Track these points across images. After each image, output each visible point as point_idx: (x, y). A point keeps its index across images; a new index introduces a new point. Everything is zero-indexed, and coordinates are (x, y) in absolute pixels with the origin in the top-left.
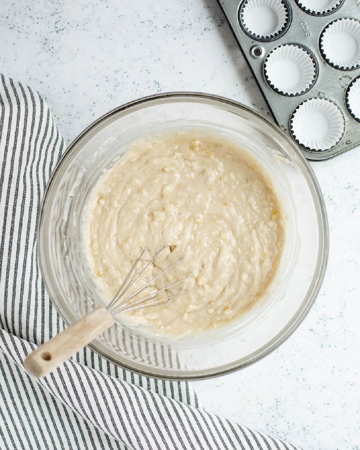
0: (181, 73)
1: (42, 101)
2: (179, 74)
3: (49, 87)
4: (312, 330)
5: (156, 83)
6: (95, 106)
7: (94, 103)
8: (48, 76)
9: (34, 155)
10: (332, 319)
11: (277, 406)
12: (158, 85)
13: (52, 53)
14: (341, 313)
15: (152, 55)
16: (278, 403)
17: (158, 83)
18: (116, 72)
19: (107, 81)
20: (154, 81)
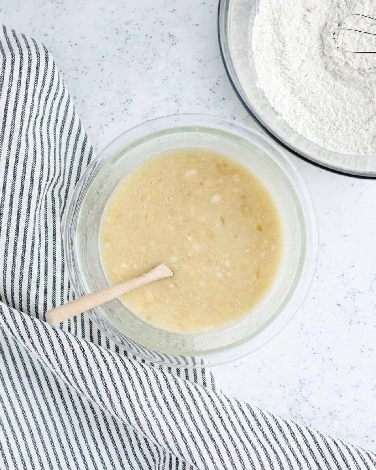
0: (197, 25)
1: (46, 53)
2: (196, 26)
3: (54, 40)
4: (339, 305)
5: (171, 35)
6: (104, 60)
7: (103, 57)
8: (53, 28)
9: (38, 110)
10: (362, 293)
11: (301, 388)
12: (173, 37)
13: (58, 3)
14: (371, 287)
15: (167, 5)
16: (302, 385)
17: (173, 36)
18: (127, 23)
19: (117, 33)
20: (168, 33)
